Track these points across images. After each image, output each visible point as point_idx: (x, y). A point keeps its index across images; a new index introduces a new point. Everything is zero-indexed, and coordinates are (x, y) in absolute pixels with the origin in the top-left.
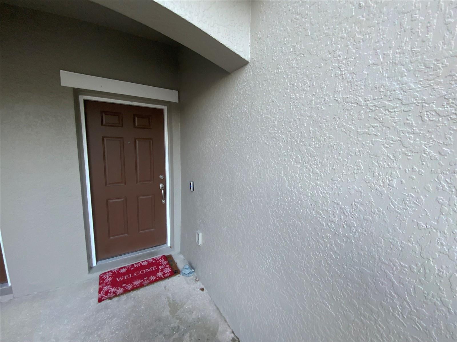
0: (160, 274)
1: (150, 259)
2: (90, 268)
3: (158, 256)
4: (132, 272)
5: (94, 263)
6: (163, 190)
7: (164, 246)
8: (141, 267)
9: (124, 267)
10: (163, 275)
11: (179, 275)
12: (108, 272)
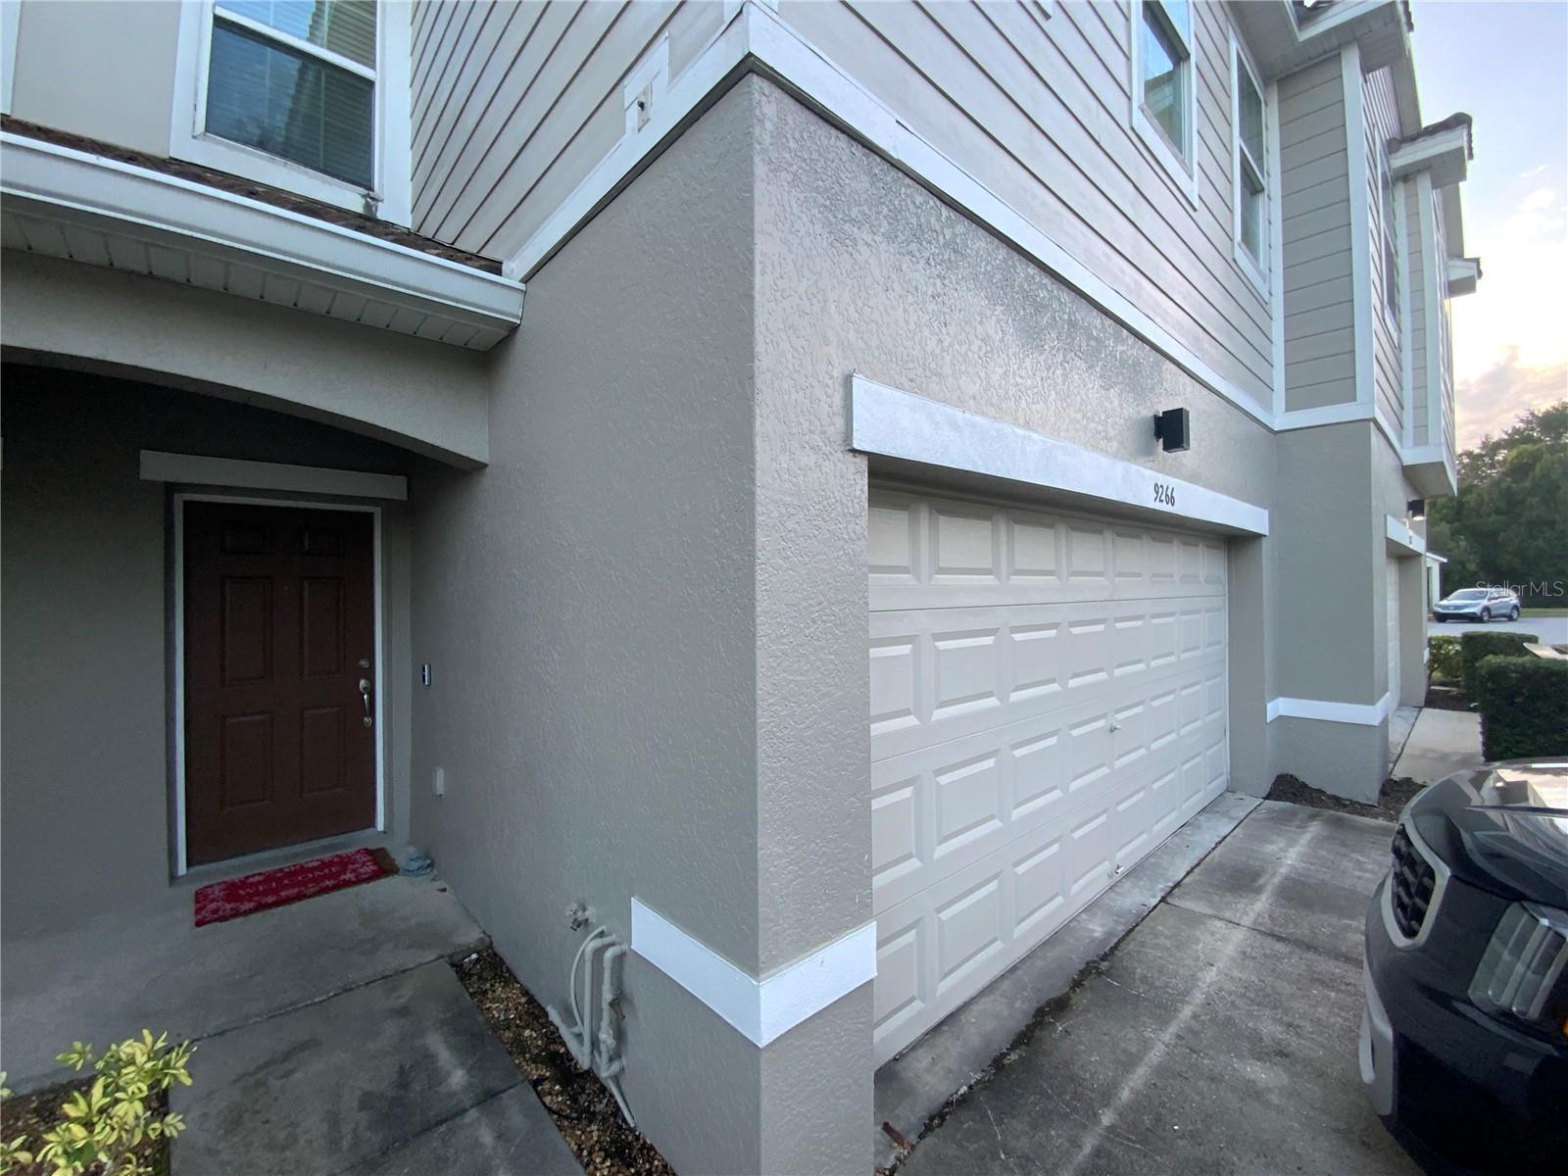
0: (348, 876)
1: (327, 856)
2: (173, 877)
3: (350, 850)
4: (279, 880)
5: (182, 868)
6: (369, 694)
7: (369, 831)
8: (302, 870)
9: (260, 874)
10: (356, 877)
11: (396, 876)
12: (219, 884)
